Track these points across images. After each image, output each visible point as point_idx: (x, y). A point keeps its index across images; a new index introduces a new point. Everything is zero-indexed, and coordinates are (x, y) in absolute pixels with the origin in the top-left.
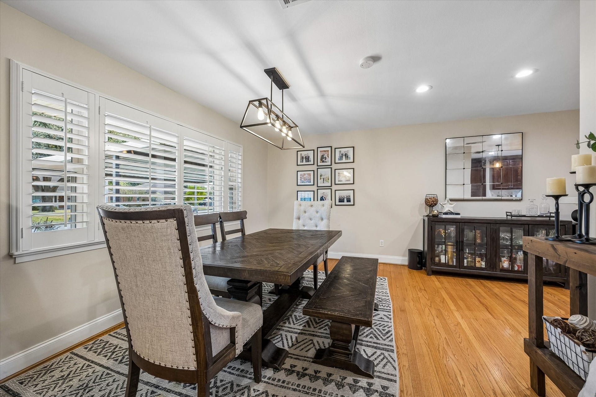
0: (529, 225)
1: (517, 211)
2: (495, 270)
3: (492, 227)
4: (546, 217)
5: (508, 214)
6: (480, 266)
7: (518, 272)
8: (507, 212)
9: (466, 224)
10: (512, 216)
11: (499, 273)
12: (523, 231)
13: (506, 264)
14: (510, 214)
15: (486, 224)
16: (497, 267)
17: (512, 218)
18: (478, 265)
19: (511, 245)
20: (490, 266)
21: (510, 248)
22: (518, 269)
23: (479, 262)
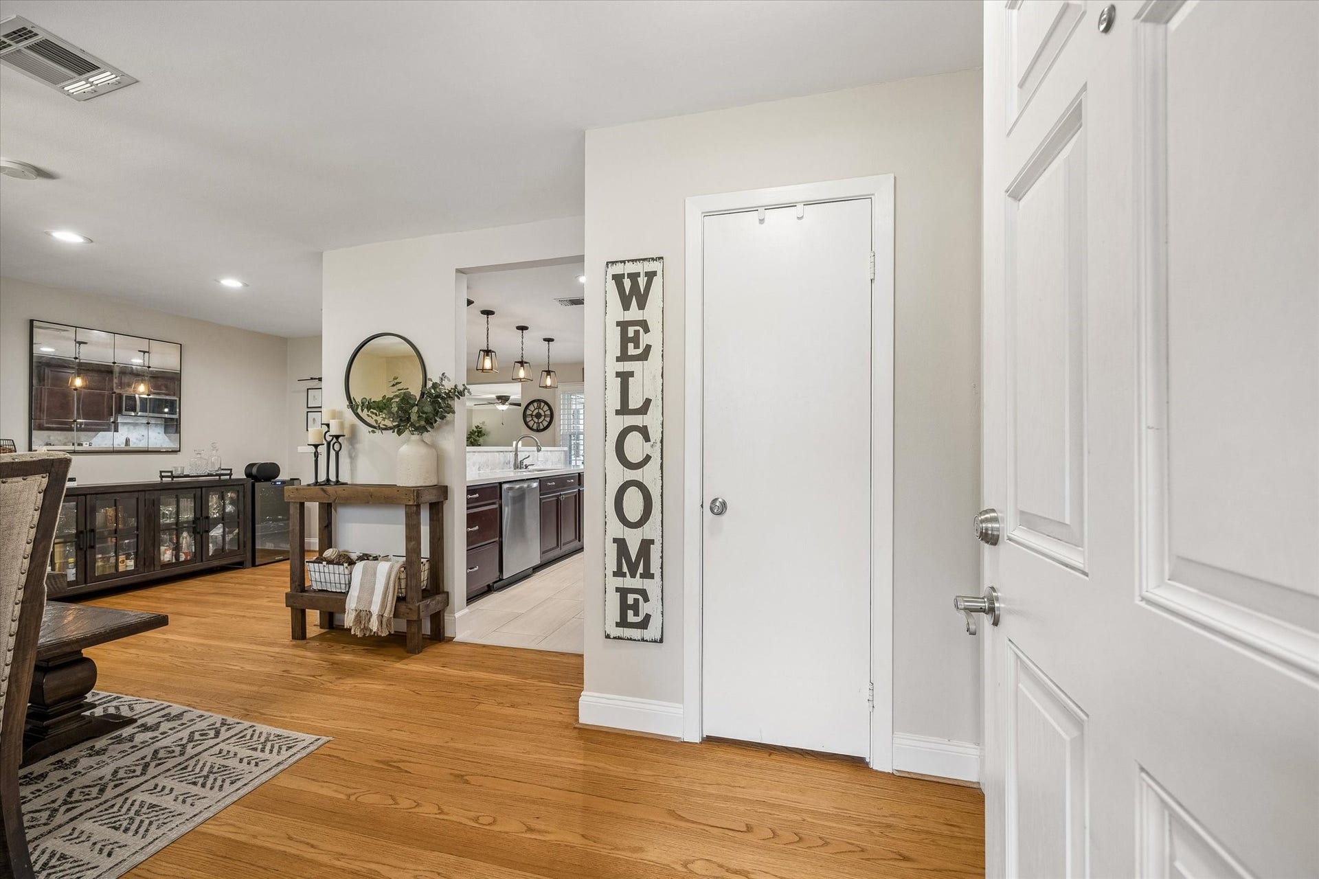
0: (201, 488)
1: (179, 469)
2: (152, 569)
3: (147, 497)
4: (216, 475)
5: (163, 474)
6: (124, 570)
7: (186, 561)
8: (161, 472)
9: (98, 496)
10: (174, 477)
11: (159, 573)
12: (193, 500)
13: (167, 555)
14: (170, 474)
15: (136, 493)
16: (155, 563)
17: (173, 480)
18: (121, 568)
19: (177, 523)
20: (145, 564)
21: (174, 527)
22: (186, 557)
23: (123, 561)
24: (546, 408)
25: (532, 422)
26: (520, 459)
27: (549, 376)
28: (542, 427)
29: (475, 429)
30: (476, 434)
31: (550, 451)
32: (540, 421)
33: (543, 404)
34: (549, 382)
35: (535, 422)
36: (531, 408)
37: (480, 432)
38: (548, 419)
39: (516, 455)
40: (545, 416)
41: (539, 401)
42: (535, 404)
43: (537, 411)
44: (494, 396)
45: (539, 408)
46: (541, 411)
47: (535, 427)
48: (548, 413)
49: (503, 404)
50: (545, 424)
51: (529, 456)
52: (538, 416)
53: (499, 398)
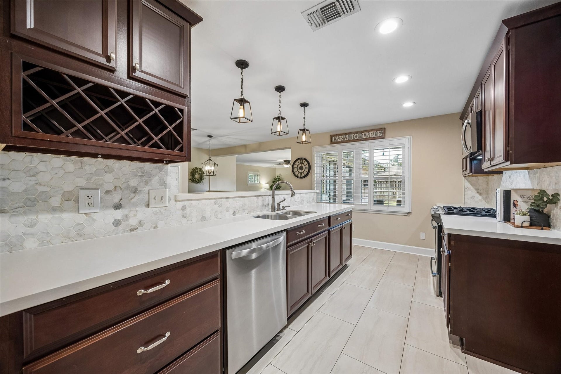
24: (306, 163)
25: (297, 172)
26: (276, 202)
27: (304, 134)
28: (303, 175)
29: (277, 177)
30: (277, 179)
31: (306, 193)
32: (302, 171)
33: (304, 161)
34: (304, 138)
35: (299, 172)
36: (297, 163)
37: (279, 179)
38: (307, 170)
39: (273, 198)
40: (305, 168)
41: (301, 159)
42: (299, 161)
43: (300, 165)
44: (282, 161)
45: (302, 163)
46: (303, 165)
47: (299, 175)
48: (307, 166)
49: (287, 164)
50: (305, 173)
51: (285, 200)
52: (301, 168)
53: (285, 161)
